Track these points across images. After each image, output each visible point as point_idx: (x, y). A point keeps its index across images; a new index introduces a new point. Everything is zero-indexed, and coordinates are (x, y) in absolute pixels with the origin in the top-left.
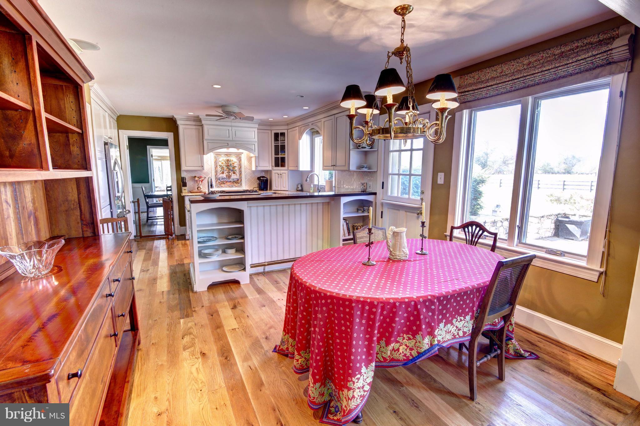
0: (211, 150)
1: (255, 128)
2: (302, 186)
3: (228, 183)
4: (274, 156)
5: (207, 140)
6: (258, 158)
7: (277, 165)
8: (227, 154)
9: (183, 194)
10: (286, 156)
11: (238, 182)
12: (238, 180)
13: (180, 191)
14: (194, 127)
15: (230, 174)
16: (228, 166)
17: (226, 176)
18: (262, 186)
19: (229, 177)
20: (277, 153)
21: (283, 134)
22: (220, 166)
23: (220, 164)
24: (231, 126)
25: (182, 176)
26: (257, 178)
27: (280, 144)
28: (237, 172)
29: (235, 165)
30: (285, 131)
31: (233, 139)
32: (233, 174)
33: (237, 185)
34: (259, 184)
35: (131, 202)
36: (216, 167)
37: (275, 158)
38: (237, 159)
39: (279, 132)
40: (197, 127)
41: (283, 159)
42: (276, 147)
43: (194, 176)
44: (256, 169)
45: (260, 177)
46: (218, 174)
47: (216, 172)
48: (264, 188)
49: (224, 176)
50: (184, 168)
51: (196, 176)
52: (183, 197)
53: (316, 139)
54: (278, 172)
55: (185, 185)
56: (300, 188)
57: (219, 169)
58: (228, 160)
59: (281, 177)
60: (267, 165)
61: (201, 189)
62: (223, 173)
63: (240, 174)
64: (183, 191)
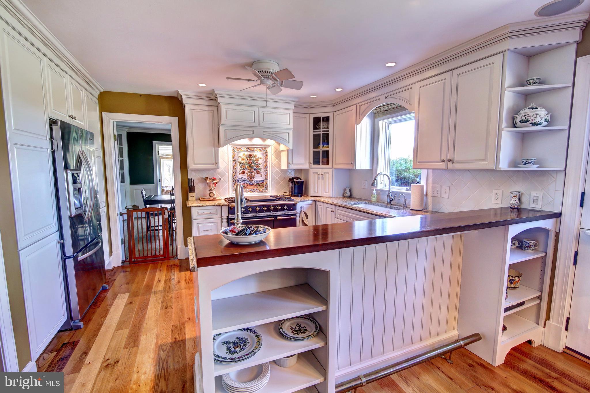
0: (228, 141)
1: (290, 109)
2: (350, 191)
3: (250, 187)
4: (312, 149)
5: (225, 125)
6: (291, 153)
7: (316, 161)
8: (250, 148)
9: (189, 204)
10: (330, 149)
11: (262, 185)
12: (263, 182)
13: (185, 199)
14: (207, 108)
15: (253, 174)
16: (250, 163)
17: (248, 177)
18: (296, 191)
19: (251, 178)
20: (316, 145)
21: (326, 119)
22: (240, 163)
23: (240, 160)
24: (258, 106)
25: (189, 178)
26: (288, 179)
27: (321, 133)
28: (262, 172)
29: (259, 162)
30: (330, 115)
31: (261, 125)
32: (256, 174)
33: (261, 189)
34: (292, 187)
35: (118, 214)
36: (234, 165)
37: (314, 152)
38: (263, 154)
39: (321, 116)
40: (211, 108)
41: (326, 154)
42: (316, 137)
43: (205, 176)
44: (288, 166)
45: (293, 178)
46: (237, 174)
47: (234, 171)
48: (299, 193)
49: (245, 176)
50: (191, 166)
51: (207, 178)
52: (190, 208)
53: (381, 122)
54: (319, 171)
55: (192, 189)
56: (349, 194)
57: (238, 167)
58: (250, 155)
59: (322, 178)
60: (302, 161)
61: (214, 195)
62: (243, 173)
63: (266, 174)
64: (190, 198)
